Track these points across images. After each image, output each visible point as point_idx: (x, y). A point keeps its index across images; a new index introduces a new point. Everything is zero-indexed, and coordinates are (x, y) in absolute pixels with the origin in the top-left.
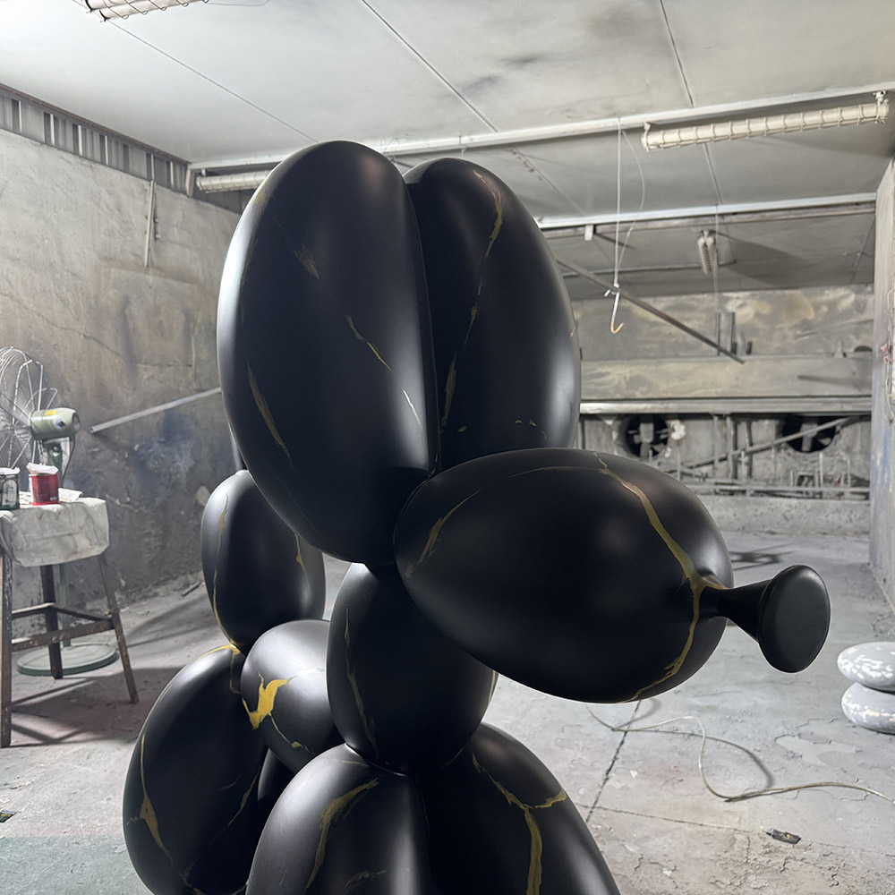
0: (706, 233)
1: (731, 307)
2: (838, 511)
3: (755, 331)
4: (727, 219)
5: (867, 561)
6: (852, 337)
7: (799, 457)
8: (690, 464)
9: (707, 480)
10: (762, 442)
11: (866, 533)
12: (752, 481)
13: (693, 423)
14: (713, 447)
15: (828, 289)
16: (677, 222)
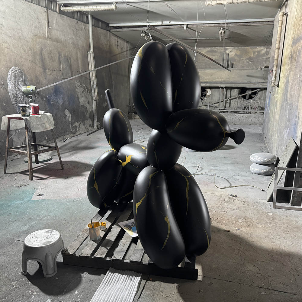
0: (222, 29)
1: (228, 52)
2: (255, 118)
3: (235, 60)
4: (229, 25)
5: (262, 132)
6: (264, 63)
7: (245, 101)
8: (212, 103)
9: (217, 108)
10: (234, 96)
11: (262, 124)
12: (230, 108)
13: (214, 90)
14: (219, 98)
15: (258, 47)
16: (213, 25)
